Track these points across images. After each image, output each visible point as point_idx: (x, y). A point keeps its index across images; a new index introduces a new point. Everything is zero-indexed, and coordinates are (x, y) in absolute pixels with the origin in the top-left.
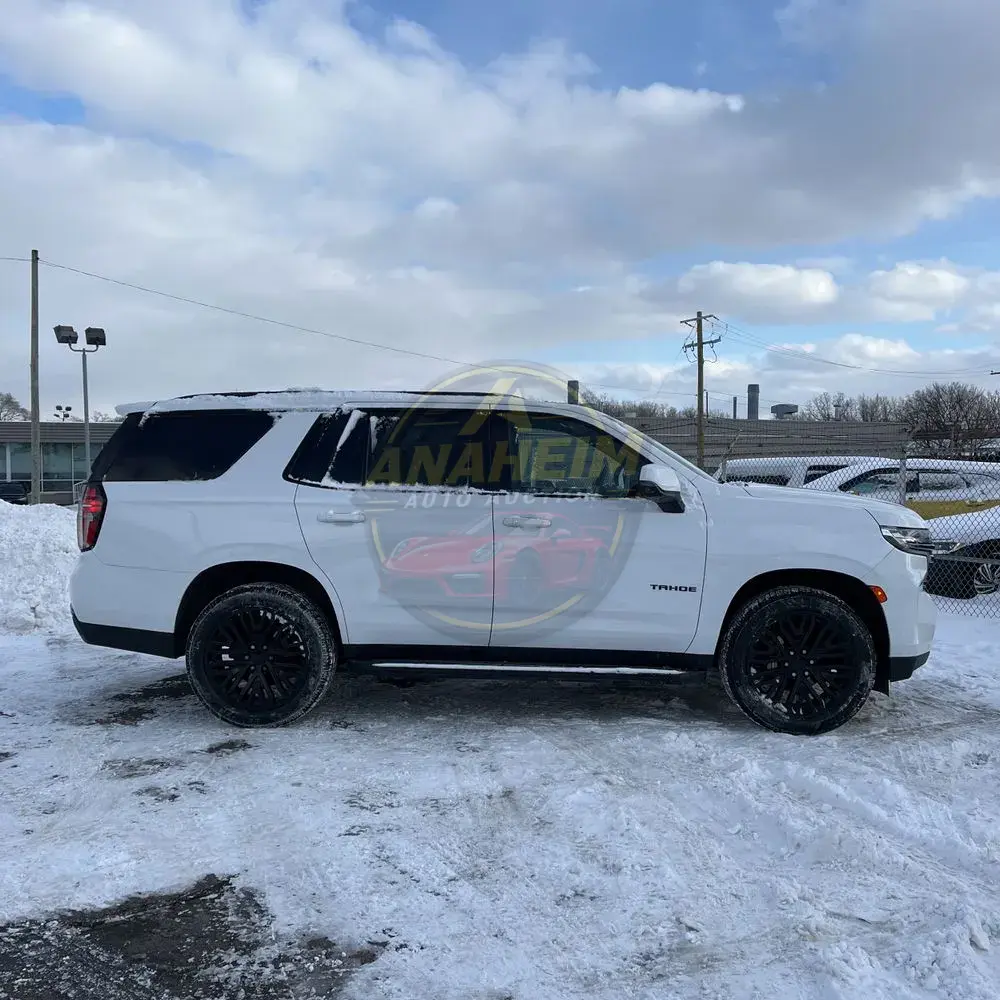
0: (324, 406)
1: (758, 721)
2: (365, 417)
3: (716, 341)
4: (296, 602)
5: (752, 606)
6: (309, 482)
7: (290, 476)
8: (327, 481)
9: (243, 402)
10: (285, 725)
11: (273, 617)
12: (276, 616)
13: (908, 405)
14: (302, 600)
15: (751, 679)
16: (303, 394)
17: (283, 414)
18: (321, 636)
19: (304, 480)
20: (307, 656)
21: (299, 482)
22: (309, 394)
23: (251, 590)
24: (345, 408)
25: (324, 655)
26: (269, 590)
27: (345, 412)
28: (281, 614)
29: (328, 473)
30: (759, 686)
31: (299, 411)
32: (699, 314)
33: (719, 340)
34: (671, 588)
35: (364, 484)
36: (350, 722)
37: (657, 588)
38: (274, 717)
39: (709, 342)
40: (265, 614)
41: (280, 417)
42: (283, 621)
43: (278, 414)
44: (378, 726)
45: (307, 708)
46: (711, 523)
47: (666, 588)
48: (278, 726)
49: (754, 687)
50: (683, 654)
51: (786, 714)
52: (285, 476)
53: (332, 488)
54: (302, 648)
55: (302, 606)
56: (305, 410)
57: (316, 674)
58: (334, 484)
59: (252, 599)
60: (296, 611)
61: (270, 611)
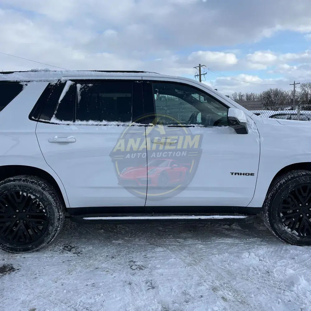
0: (51, 79)
1: (284, 240)
2: (74, 84)
3: (205, 74)
4: (39, 186)
5: (282, 182)
6: (43, 120)
7: (33, 118)
8: (54, 120)
9: (5, 77)
10: (37, 251)
11: (27, 195)
12: (29, 195)
13: (261, 96)
14: (43, 185)
15: (281, 219)
16: (40, 73)
17: (28, 84)
18: (54, 204)
19: (41, 120)
20: (47, 215)
21: (38, 121)
22: (43, 72)
23: (14, 180)
24: (63, 79)
25: (57, 214)
26: (24, 181)
27: (63, 82)
28: (31, 193)
29: (54, 116)
30: (284, 222)
31: (37, 81)
32: (200, 65)
33: (206, 73)
34: (241, 174)
35: (74, 121)
36: (73, 246)
37: (234, 174)
38: (30, 248)
39: (203, 74)
40: (22, 193)
41: (26, 85)
42: (33, 197)
43: (25, 83)
44: (87, 249)
45: (49, 242)
46: (262, 139)
47: (238, 174)
48: (33, 252)
49: (282, 223)
50: (246, 207)
51: (298, 236)
52: (30, 118)
53: (56, 124)
54: (44, 211)
55: (43, 189)
56: (41, 81)
57: (52, 224)
58: (58, 121)
59: (15, 186)
60: (39, 191)
61: (25, 192)
